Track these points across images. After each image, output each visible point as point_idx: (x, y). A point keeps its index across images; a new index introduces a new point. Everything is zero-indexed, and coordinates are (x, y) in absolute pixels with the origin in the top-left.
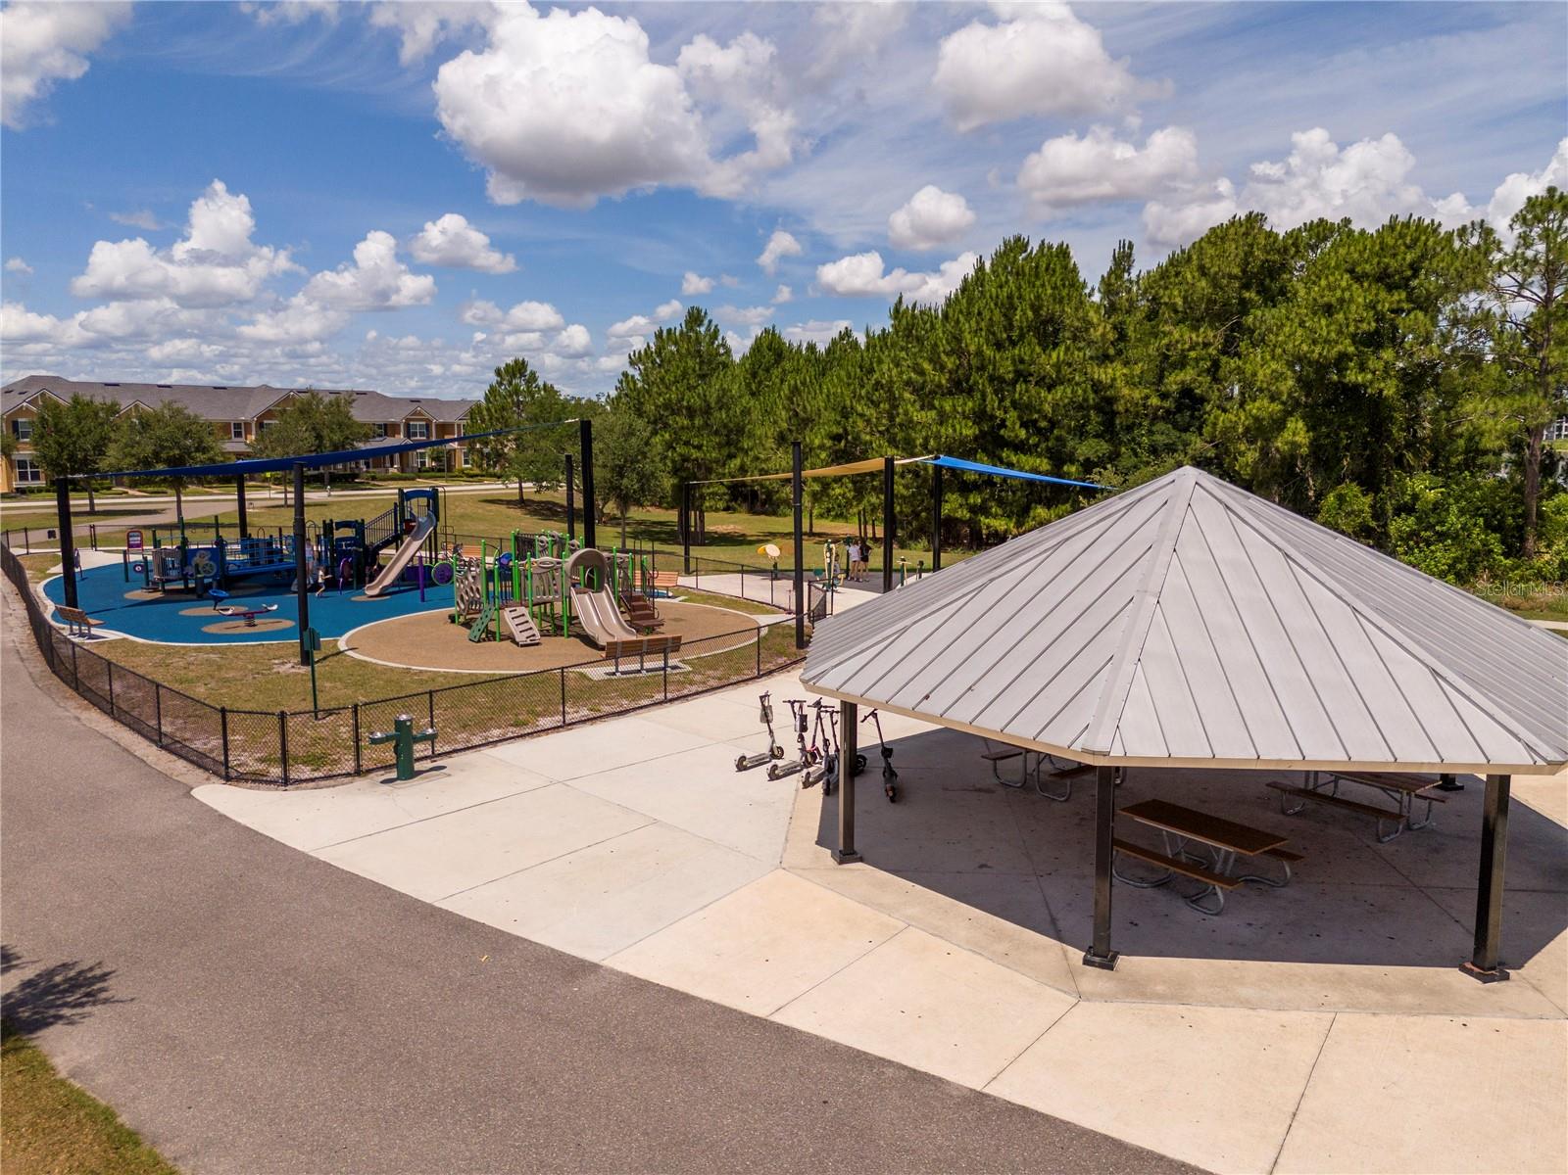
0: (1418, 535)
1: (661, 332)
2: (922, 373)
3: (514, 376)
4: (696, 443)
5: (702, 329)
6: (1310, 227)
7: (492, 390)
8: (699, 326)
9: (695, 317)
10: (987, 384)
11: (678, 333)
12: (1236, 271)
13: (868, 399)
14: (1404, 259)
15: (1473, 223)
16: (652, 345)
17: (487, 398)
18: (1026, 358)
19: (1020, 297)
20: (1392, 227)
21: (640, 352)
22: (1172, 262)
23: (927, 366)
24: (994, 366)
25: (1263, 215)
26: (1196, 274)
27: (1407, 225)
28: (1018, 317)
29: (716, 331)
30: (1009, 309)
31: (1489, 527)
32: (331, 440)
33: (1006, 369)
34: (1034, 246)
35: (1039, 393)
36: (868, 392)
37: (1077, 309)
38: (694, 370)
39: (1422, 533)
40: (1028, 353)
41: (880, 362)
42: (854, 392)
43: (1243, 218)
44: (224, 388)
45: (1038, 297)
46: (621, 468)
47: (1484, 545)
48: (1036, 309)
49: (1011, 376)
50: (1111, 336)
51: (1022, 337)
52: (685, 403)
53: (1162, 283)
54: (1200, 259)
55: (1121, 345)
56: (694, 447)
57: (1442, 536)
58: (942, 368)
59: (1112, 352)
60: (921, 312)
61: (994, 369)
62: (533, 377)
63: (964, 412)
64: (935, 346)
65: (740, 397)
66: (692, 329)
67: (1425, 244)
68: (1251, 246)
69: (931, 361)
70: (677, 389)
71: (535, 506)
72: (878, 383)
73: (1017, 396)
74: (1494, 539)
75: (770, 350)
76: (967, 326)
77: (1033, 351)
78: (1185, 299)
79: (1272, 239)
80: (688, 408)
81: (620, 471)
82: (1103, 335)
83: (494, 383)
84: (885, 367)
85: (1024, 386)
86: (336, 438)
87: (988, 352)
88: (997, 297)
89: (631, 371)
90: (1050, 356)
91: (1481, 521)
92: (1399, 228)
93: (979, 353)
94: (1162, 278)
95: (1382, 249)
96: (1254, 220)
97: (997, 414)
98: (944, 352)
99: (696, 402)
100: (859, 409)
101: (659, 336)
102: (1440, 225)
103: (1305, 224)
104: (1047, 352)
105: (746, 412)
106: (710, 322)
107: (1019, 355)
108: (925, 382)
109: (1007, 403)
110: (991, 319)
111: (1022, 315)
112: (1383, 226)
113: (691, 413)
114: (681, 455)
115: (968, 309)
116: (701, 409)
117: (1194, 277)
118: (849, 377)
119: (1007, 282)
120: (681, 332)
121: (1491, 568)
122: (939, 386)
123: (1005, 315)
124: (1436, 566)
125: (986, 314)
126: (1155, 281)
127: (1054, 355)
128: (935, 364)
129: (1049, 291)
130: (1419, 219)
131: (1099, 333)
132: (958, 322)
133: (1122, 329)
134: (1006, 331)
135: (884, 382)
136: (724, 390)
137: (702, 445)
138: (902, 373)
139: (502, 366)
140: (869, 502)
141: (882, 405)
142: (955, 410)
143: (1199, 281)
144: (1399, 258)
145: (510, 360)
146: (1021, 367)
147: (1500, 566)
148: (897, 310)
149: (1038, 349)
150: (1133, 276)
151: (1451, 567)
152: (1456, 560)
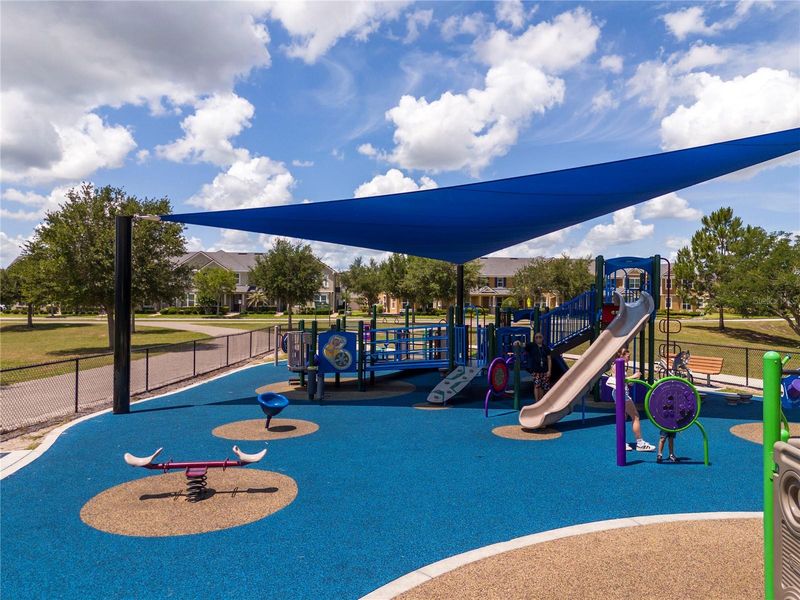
3: (719, 222)
7: (698, 235)
17: (694, 242)
32: (574, 286)
44: (516, 259)
62: (738, 222)
71: (734, 332)
83: (700, 230)
86: (577, 284)
145: (716, 210)
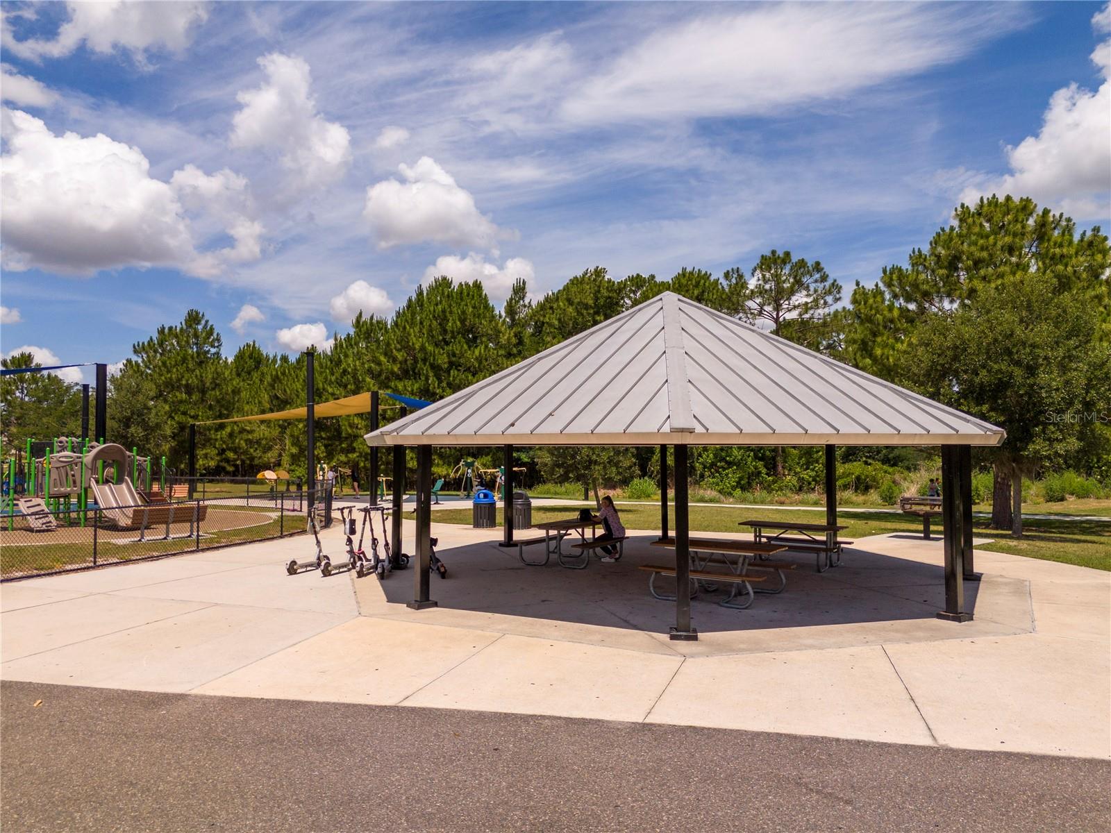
0: (716, 465)
1: (163, 328)
2: (379, 363)
4: (192, 414)
5: (200, 327)
6: (631, 279)
8: (197, 324)
9: (193, 318)
10: (429, 369)
11: (178, 329)
12: (591, 302)
13: (338, 383)
14: (693, 293)
15: (733, 269)
16: (154, 338)
18: (458, 352)
19: (451, 312)
20: (684, 275)
21: (143, 343)
22: (547, 299)
23: (382, 358)
24: (434, 357)
25: (604, 269)
26: (567, 304)
27: (691, 273)
28: (450, 324)
29: (212, 329)
30: (443, 319)
31: (756, 458)
33: (443, 360)
34: (455, 285)
35: (467, 377)
36: (337, 379)
37: (491, 321)
38: (192, 357)
39: (718, 464)
40: (459, 348)
41: (346, 356)
42: (326, 378)
43: (593, 270)
45: (464, 312)
46: (128, 419)
47: (755, 469)
48: (463, 321)
49: (446, 366)
50: (514, 341)
51: (454, 337)
52: (184, 382)
53: (542, 313)
54: (567, 295)
55: (520, 348)
56: (191, 417)
57: (730, 464)
58: (395, 360)
59: (515, 351)
60: (377, 321)
61: (434, 360)
63: (413, 390)
64: (388, 344)
65: (231, 380)
66: (191, 326)
67: (704, 285)
68: (599, 287)
69: (386, 354)
70: (177, 370)
72: (345, 371)
73: (451, 379)
74: (760, 464)
75: (251, 358)
76: (412, 330)
77: (462, 347)
78: (559, 320)
79: (611, 284)
80: (187, 386)
81: (127, 422)
82: (509, 339)
84: (350, 360)
85: (456, 372)
87: (430, 348)
88: (434, 311)
89: (135, 358)
90: (474, 352)
91: (752, 454)
92: (687, 275)
93: (423, 348)
94: (541, 310)
95: (680, 286)
96: (599, 272)
97: (438, 391)
98: (395, 348)
99: (193, 381)
100: (330, 390)
101: (161, 331)
102: (710, 274)
103: (629, 277)
104: (472, 349)
105: (236, 392)
106: (207, 322)
107: (453, 350)
108: (381, 370)
109: (444, 384)
110: (430, 326)
111: (453, 324)
112: (679, 274)
113: (189, 390)
114: (179, 423)
115: (412, 319)
116: (198, 387)
117: (565, 305)
118: (322, 367)
119: (441, 301)
120: (182, 329)
121: (761, 483)
122: (393, 373)
123: (440, 324)
124: (729, 483)
125: (426, 323)
126: (537, 312)
127: (477, 352)
128: (389, 358)
129: (471, 310)
130: (699, 270)
131: (506, 337)
132: (404, 328)
133: (521, 337)
134: (441, 335)
135: (350, 370)
136: (217, 373)
137: (198, 416)
138: (363, 364)
139: (9, 358)
140: (338, 460)
141: (349, 386)
142: (406, 389)
143: (568, 307)
144: (691, 292)
146: (454, 359)
147: (766, 481)
148: (358, 321)
149: (465, 347)
150: (527, 301)
151: (738, 483)
152: (741, 479)
